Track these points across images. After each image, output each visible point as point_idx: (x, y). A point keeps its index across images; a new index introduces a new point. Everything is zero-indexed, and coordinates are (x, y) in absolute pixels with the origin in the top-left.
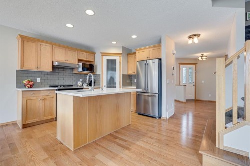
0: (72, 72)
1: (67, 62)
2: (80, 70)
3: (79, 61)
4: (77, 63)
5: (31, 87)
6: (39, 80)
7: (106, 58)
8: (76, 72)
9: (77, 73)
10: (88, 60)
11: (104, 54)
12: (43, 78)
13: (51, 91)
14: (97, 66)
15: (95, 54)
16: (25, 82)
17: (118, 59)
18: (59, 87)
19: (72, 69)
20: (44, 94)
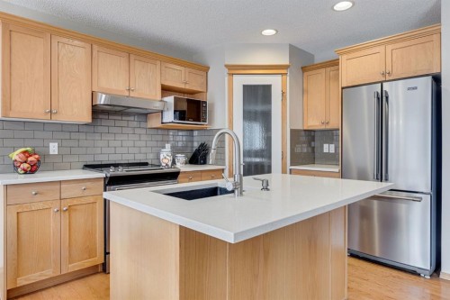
0: (143, 125)
1: (132, 94)
2: (169, 117)
3: (166, 90)
4: (159, 97)
5: (33, 170)
6: (54, 148)
7: (240, 81)
8: (154, 122)
9: (160, 125)
10: (187, 87)
11: (234, 70)
12: (65, 143)
13: (88, 184)
14: (212, 105)
15: (206, 69)
16: (16, 155)
17: (275, 82)
18: (112, 172)
19: (145, 115)
20: (68, 192)
